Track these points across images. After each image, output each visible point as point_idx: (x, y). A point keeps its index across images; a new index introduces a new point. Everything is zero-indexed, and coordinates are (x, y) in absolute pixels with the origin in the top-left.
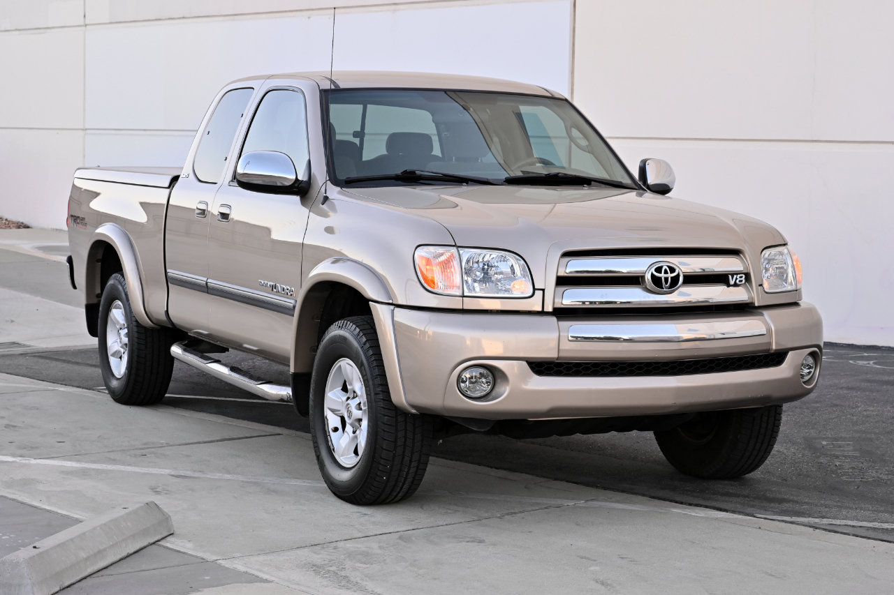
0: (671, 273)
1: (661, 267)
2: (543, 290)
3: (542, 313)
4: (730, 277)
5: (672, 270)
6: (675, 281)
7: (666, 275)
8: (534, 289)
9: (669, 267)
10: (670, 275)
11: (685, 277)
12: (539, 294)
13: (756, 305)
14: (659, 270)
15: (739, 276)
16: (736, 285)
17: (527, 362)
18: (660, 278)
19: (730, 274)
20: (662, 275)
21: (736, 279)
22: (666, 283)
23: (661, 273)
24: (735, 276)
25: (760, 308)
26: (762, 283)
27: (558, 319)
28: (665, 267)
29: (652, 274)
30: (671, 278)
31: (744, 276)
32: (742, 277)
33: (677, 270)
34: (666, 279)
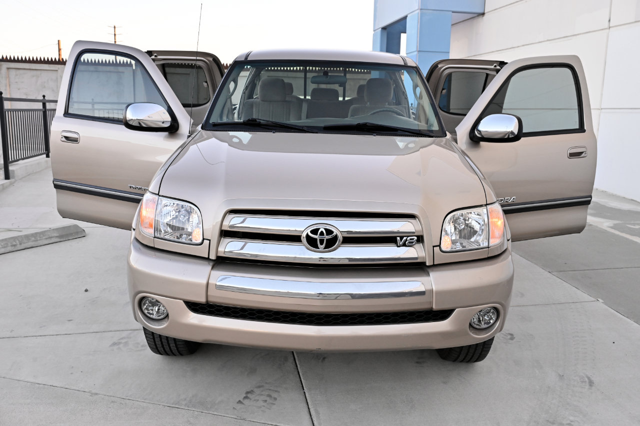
0: (328, 234)
1: (318, 229)
2: (210, 240)
3: (208, 259)
4: (398, 238)
5: (329, 232)
6: (332, 241)
7: (321, 237)
8: (204, 239)
9: (326, 229)
10: (326, 237)
11: (344, 237)
12: (206, 242)
13: (427, 264)
14: (315, 232)
15: (409, 238)
16: (404, 245)
17: (184, 301)
18: (317, 239)
19: (398, 236)
20: (318, 237)
21: (406, 240)
23: (317, 235)
24: (405, 238)
25: (434, 266)
26: (439, 244)
27: (213, 268)
28: (322, 230)
29: (307, 235)
30: (327, 240)
31: (416, 238)
32: (413, 239)
33: (335, 232)
34: (321, 240)
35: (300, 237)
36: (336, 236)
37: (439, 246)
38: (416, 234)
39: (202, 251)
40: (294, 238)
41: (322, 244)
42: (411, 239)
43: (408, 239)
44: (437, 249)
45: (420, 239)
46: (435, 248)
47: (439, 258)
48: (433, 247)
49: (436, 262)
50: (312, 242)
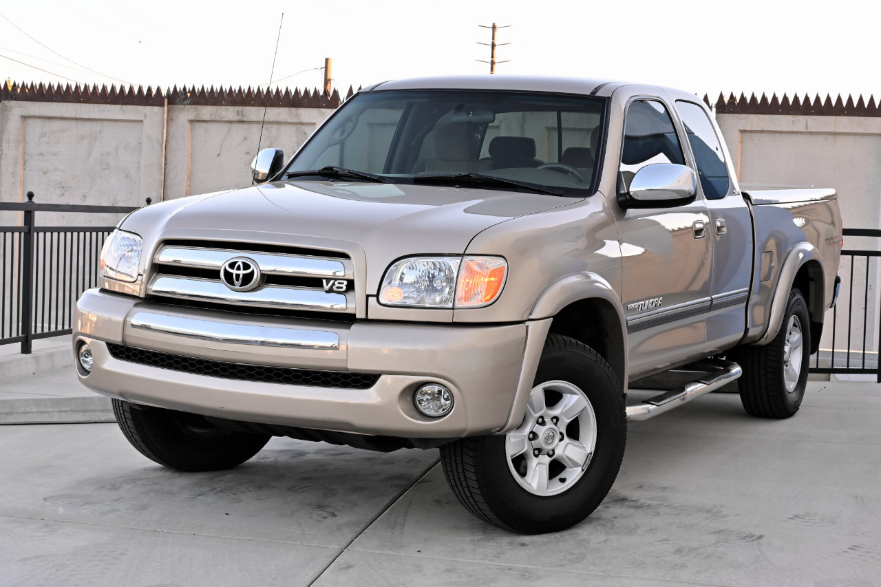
0: (244, 269)
1: (236, 262)
2: (142, 275)
3: (139, 298)
4: (324, 281)
5: (246, 266)
6: (248, 278)
7: (238, 272)
8: (138, 275)
9: (244, 263)
10: (242, 272)
11: (262, 275)
13: (357, 316)
14: (232, 265)
16: (330, 291)
17: (107, 343)
18: (232, 274)
19: (324, 279)
20: (234, 272)
21: (334, 284)
22: (237, 280)
23: (233, 269)
24: (332, 282)
25: (367, 321)
26: (375, 293)
27: (136, 305)
28: (240, 263)
29: (225, 269)
30: (244, 275)
31: (345, 282)
32: (343, 283)
33: (252, 267)
34: (238, 276)
35: (218, 272)
36: (253, 272)
37: (377, 296)
38: (345, 278)
39: (130, 288)
40: (212, 274)
42: (339, 283)
43: (336, 283)
44: (372, 300)
46: (370, 298)
47: (376, 312)
48: (368, 296)
49: (370, 317)
50: (229, 278)
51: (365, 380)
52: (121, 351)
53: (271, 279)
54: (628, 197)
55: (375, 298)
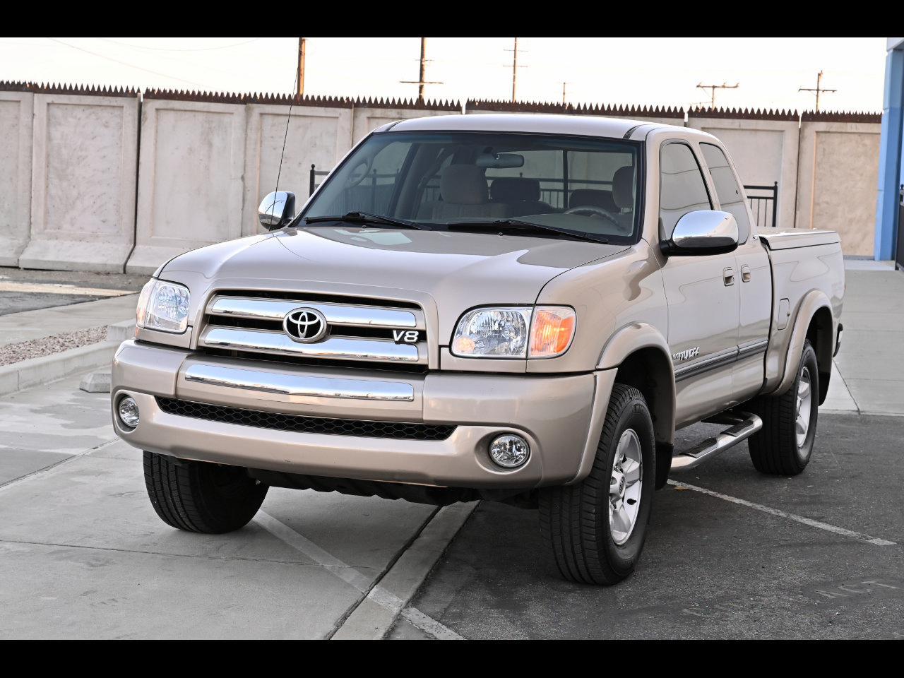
0: (309, 320)
1: (301, 313)
2: (193, 328)
3: (189, 350)
4: (395, 332)
5: (312, 317)
7: (303, 323)
8: (187, 327)
9: (309, 314)
11: (329, 326)
12: (190, 330)
13: (430, 367)
16: (401, 341)
17: (155, 397)
18: (297, 325)
20: (299, 323)
21: (404, 335)
23: (297, 319)
24: (403, 332)
25: (439, 372)
26: (448, 344)
27: (188, 357)
28: (305, 314)
29: (288, 320)
30: (309, 326)
31: (417, 333)
32: (414, 334)
33: (318, 318)
34: (302, 327)
35: (281, 323)
36: (319, 323)
37: (450, 346)
38: (416, 328)
39: (183, 341)
40: (274, 325)
41: (302, 331)
43: (407, 333)
44: (445, 351)
45: (422, 336)
46: (442, 349)
47: (448, 363)
48: (440, 347)
49: (443, 368)
50: (293, 329)
51: (440, 431)
52: (171, 404)
53: (338, 330)
54: (671, 245)
55: (448, 349)
